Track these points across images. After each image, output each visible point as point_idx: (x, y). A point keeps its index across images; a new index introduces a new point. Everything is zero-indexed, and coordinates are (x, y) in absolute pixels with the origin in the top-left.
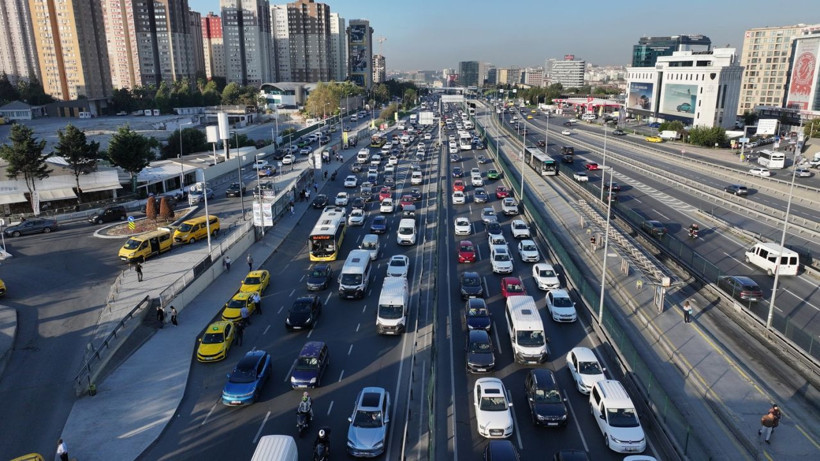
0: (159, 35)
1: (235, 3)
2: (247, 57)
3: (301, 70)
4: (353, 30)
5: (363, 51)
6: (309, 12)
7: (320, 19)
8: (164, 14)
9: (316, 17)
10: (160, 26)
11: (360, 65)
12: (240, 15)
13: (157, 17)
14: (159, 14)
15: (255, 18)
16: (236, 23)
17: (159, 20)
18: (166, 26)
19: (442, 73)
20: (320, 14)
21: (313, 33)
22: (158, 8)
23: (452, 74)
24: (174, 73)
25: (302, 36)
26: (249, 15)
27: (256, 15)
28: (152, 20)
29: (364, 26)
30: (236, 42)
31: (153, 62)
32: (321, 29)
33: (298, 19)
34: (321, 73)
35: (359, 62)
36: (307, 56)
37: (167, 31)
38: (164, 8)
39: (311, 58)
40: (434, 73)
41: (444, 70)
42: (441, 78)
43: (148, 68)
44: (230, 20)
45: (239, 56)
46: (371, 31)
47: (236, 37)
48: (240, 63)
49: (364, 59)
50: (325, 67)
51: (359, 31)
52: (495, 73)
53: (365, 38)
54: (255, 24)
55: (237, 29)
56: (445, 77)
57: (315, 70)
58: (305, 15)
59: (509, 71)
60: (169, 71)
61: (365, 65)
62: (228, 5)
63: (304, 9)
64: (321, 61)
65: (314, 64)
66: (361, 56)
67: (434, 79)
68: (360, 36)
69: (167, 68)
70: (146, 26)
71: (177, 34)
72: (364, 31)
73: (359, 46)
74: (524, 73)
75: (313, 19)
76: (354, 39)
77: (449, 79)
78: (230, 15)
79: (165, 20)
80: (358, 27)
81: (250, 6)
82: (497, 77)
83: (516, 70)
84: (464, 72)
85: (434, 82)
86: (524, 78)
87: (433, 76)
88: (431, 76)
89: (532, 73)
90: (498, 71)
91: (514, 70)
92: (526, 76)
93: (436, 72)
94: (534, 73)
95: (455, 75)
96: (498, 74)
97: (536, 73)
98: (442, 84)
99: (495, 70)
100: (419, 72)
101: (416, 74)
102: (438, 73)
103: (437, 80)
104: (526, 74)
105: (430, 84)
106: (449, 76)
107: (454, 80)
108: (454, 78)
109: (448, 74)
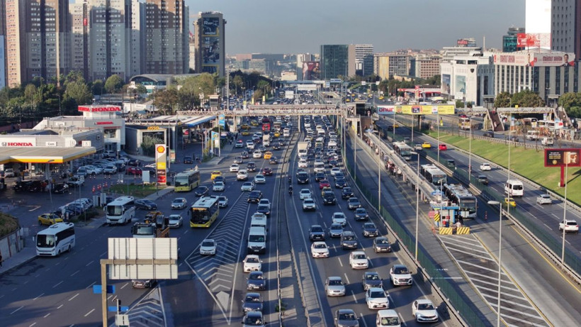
0: (47, 35)
1: (105, 4)
2: (112, 52)
3: (157, 62)
4: (206, 23)
5: (216, 43)
6: (167, 8)
7: (178, 14)
8: (54, 17)
9: (174, 12)
10: (50, 27)
11: (212, 56)
12: (108, 13)
13: (47, 19)
14: (49, 17)
15: (122, 16)
16: (104, 21)
17: (49, 22)
18: (55, 27)
19: (295, 58)
20: (177, 10)
21: (171, 27)
22: (50, 12)
23: (311, 60)
24: (58, 67)
25: (159, 30)
26: (117, 13)
27: (124, 13)
28: (43, 22)
29: (217, 19)
30: (103, 38)
31: (40, 58)
32: (178, 24)
33: (156, 15)
34: (177, 65)
35: (210, 54)
36: (164, 49)
37: (55, 31)
38: (54, 12)
39: (167, 51)
40: (280, 57)
41: (299, 57)
42: (294, 67)
43: (36, 63)
44: (99, 18)
45: (105, 51)
46: (224, 22)
47: (103, 33)
48: (105, 57)
49: (217, 51)
50: (181, 59)
51: (211, 24)
52: (372, 61)
53: (218, 31)
54: (122, 22)
55: (104, 26)
56: (300, 65)
58: (163, 10)
59: (391, 58)
60: (55, 65)
61: (217, 57)
62: (98, 5)
63: (163, 5)
64: (177, 54)
65: (170, 57)
66: (214, 48)
67: (280, 69)
68: (213, 28)
69: (52, 63)
70: (37, 27)
71: (63, 33)
72: (218, 23)
73: (211, 38)
74: (413, 62)
75: (170, 14)
76: (206, 31)
77: (306, 68)
78: (99, 14)
79: (54, 22)
80: (211, 20)
81: (118, 5)
82: (375, 66)
83: (401, 57)
84: (327, 60)
85: (282, 74)
86: (415, 67)
87: (279, 63)
88: (276, 63)
89: (425, 61)
90: (375, 59)
91: (399, 57)
92: (417, 66)
93: (285, 56)
94: (427, 62)
95: (315, 63)
96: (375, 63)
97: (430, 61)
98: (296, 76)
99: (373, 57)
100: (254, 57)
101: (250, 60)
102: (288, 58)
103: (287, 70)
104: (417, 63)
105: (275, 77)
106: (306, 64)
107: (314, 70)
108: (315, 67)
109: (304, 62)
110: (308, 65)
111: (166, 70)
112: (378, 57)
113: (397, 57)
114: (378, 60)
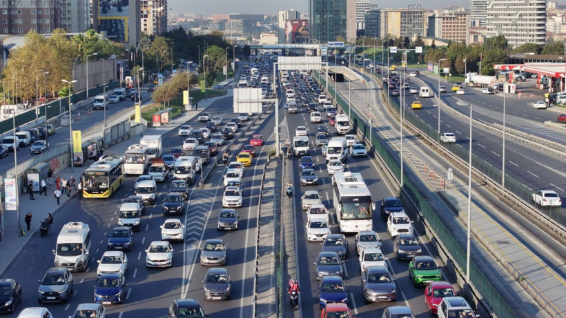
19: (276, 18)
23: (295, 18)
34: (39, 17)
40: (260, 18)
41: (281, 14)
42: (275, 28)
50: (46, 6)
52: (378, 18)
56: (281, 24)
57: (27, 11)
59: (403, 14)
67: (260, 30)
74: (432, 19)
77: (290, 29)
82: (383, 25)
83: (417, 12)
84: (318, 17)
85: (261, 36)
86: (434, 26)
87: (259, 24)
88: (255, 24)
89: (447, 19)
90: (383, 15)
91: (414, 12)
92: (437, 24)
93: (265, 17)
94: (451, 19)
95: (301, 21)
96: (382, 20)
97: (454, 18)
98: (277, 38)
99: (378, 12)
100: (232, 17)
101: (226, 21)
102: (269, 18)
103: (267, 31)
104: (437, 20)
105: (253, 39)
106: (289, 24)
107: (300, 30)
108: (300, 26)
109: (287, 21)
110: (292, 24)
111: (16, 26)
112: (386, 13)
113: (411, 12)
114: (386, 17)
